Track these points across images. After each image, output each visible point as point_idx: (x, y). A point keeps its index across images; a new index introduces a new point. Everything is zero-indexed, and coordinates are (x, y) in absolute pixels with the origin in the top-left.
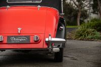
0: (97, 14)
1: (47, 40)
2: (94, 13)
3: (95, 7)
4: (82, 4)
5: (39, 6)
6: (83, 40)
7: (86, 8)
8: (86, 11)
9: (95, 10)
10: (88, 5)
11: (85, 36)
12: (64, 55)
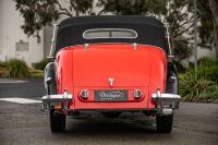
0: (210, 48)
1: (154, 96)
2: (202, 45)
3: (204, 32)
4: (178, 26)
5: (135, 44)
6: (191, 101)
7: (185, 35)
8: (186, 42)
9: (205, 39)
10: (191, 29)
11: (195, 94)
12: (174, 124)
